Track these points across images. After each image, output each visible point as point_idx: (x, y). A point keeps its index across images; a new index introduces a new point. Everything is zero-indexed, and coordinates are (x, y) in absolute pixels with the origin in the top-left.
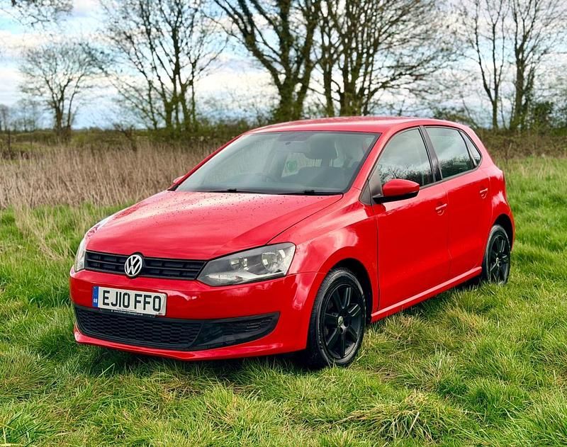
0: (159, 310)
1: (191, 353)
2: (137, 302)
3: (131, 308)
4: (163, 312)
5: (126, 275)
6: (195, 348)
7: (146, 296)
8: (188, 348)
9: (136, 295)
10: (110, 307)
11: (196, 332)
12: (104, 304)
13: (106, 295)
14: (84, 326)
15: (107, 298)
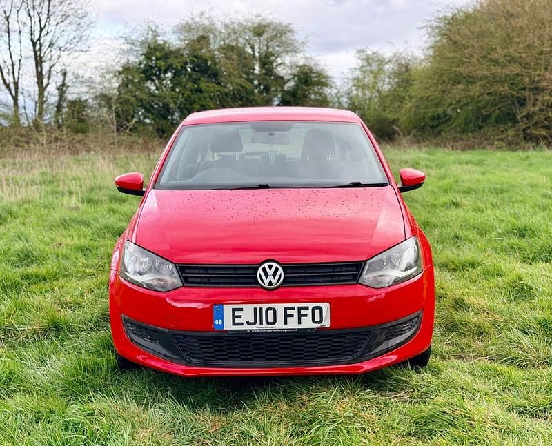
0: (320, 322)
1: (358, 364)
2: (286, 316)
3: (280, 324)
4: (326, 323)
5: (262, 287)
6: (362, 359)
7: (300, 309)
8: (355, 360)
9: (286, 309)
10: (246, 327)
11: (362, 341)
12: (234, 324)
13: (237, 313)
14: (188, 355)
15: (240, 317)
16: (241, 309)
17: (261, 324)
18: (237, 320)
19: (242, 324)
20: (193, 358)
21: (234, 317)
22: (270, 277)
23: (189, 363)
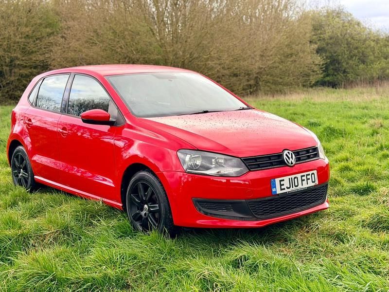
0: (315, 181)
2: (302, 180)
3: (300, 186)
7: (307, 175)
9: (302, 176)
12: (281, 189)
13: (282, 183)
14: (256, 214)
15: (283, 185)
16: (283, 180)
17: (293, 187)
18: (283, 187)
19: (284, 189)
20: (258, 215)
21: (281, 185)
22: (291, 159)
23: (257, 219)
